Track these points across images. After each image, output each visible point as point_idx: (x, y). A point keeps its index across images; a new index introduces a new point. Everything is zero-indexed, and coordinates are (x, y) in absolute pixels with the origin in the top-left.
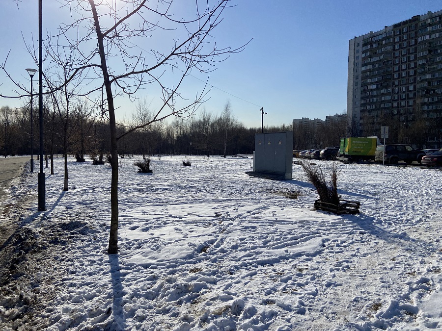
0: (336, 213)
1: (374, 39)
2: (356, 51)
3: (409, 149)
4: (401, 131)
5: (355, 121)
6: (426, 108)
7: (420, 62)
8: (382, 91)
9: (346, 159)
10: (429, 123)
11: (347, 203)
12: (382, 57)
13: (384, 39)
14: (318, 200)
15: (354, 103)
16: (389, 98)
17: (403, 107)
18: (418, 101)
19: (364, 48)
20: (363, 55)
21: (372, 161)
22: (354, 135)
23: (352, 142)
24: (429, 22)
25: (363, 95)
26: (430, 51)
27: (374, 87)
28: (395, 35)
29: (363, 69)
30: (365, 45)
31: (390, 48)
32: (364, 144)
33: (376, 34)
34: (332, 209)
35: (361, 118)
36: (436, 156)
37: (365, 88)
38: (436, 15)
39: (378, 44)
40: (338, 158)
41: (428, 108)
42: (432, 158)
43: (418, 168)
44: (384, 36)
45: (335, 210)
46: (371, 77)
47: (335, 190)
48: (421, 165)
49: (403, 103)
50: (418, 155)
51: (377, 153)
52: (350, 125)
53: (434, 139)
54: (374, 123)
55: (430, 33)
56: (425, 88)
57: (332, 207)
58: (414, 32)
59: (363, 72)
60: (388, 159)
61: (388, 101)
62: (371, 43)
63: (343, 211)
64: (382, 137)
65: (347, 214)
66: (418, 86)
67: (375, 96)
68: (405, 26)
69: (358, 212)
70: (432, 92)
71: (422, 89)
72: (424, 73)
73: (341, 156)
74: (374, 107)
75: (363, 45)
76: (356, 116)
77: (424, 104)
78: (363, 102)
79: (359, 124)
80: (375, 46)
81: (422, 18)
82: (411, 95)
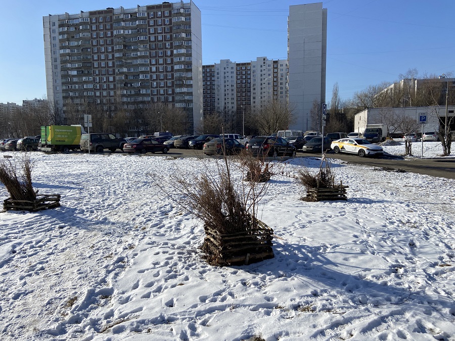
0: (31, 211)
1: (71, 22)
2: (52, 31)
3: (112, 137)
4: (105, 120)
5: (58, 108)
6: (125, 99)
7: (117, 55)
8: (84, 78)
9: (49, 149)
10: (129, 114)
11: (46, 198)
12: (80, 43)
13: (81, 24)
14: (9, 199)
15: (55, 88)
16: (91, 86)
17: (105, 96)
18: (119, 92)
19: (61, 29)
20: (61, 37)
21: (78, 150)
22: (57, 123)
23: (54, 130)
24: (122, 16)
25: (64, 80)
26: (125, 46)
27: (75, 73)
28: (91, 23)
29: (62, 51)
30: (61, 26)
31: (87, 35)
32: (68, 132)
33: (72, 17)
34: (27, 207)
35: (64, 105)
36: (135, 143)
37: (66, 73)
38: (128, 12)
39: (76, 28)
40: (40, 148)
41: (127, 100)
42: (132, 145)
43: (121, 154)
44: (80, 20)
45: (31, 207)
46: (72, 62)
47: (29, 184)
48: (123, 152)
49: (105, 93)
50: (121, 143)
51: (82, 142)
52: (53, 111)
53: (134, 129)
54: (78, 111)
55: (124, 28)
56: (123, 81)
57: (26, 204)
58: (109, 24)
59: (62, 55)
60: (93, 148)
61: (91, 90)
62: (68, 26)
63: (41, 207)
64: (86, 126)
65: (46, 209)
66: (117, 78)
67: (76, 83)
68: (101, 15)
69: (59, 205)
70: (129, 85)
71: (121, 81)
72: (121, 66)
73: (43, 146)
74: (77, 94)
75: (59, 25)
76: (59, 102)
77: (123, 96)
78: (64, 88)
79: (62, 112)
80: (72, 29)
81: (115, 12)
82: (112, 86)
